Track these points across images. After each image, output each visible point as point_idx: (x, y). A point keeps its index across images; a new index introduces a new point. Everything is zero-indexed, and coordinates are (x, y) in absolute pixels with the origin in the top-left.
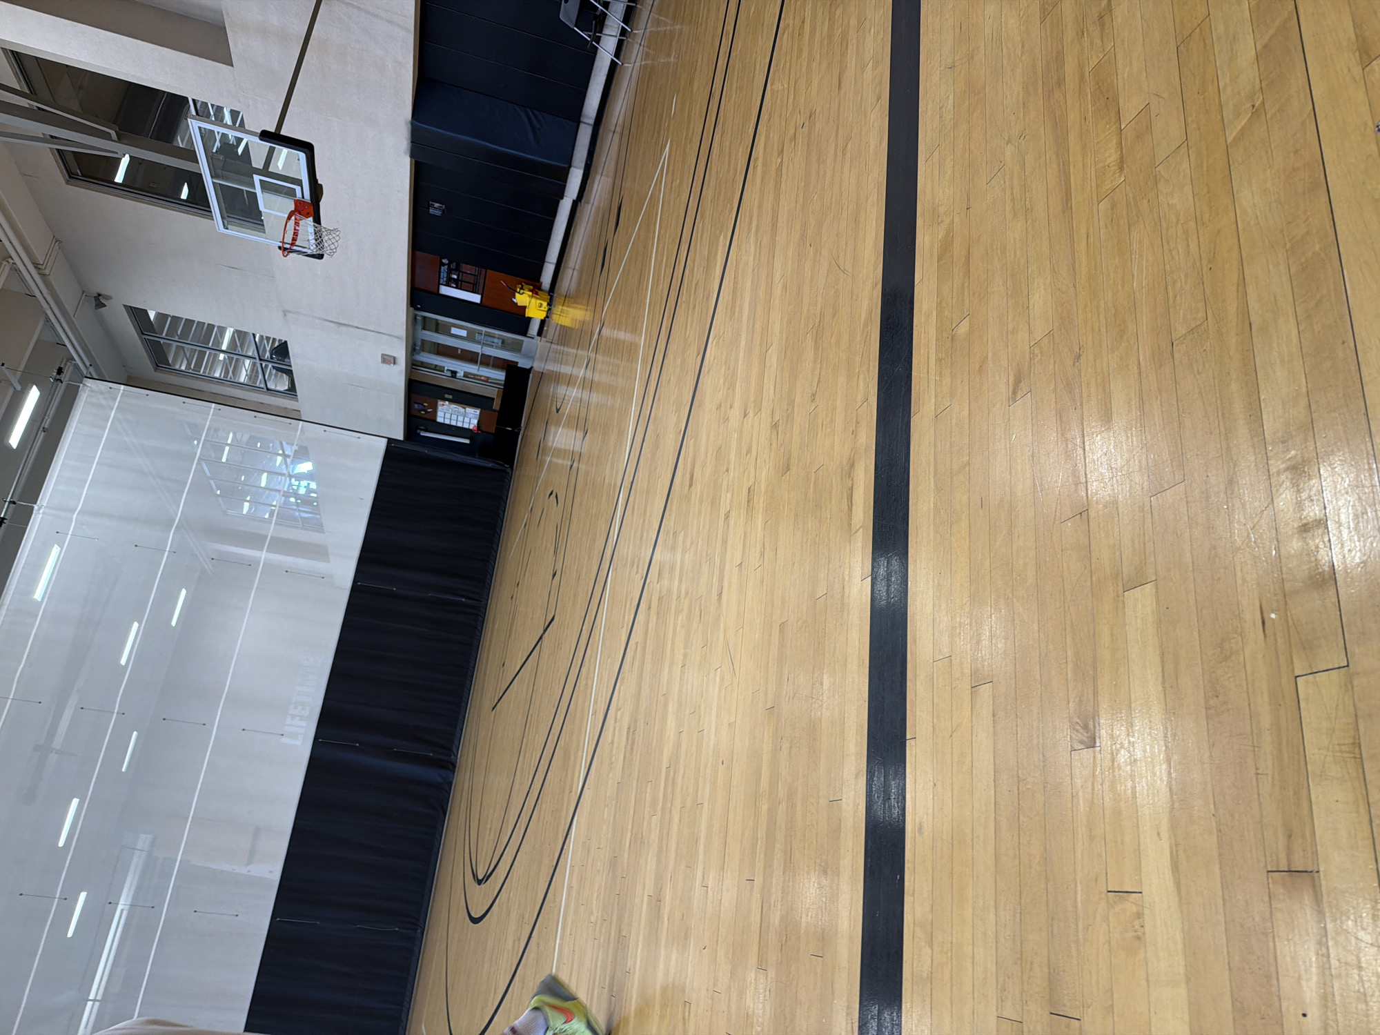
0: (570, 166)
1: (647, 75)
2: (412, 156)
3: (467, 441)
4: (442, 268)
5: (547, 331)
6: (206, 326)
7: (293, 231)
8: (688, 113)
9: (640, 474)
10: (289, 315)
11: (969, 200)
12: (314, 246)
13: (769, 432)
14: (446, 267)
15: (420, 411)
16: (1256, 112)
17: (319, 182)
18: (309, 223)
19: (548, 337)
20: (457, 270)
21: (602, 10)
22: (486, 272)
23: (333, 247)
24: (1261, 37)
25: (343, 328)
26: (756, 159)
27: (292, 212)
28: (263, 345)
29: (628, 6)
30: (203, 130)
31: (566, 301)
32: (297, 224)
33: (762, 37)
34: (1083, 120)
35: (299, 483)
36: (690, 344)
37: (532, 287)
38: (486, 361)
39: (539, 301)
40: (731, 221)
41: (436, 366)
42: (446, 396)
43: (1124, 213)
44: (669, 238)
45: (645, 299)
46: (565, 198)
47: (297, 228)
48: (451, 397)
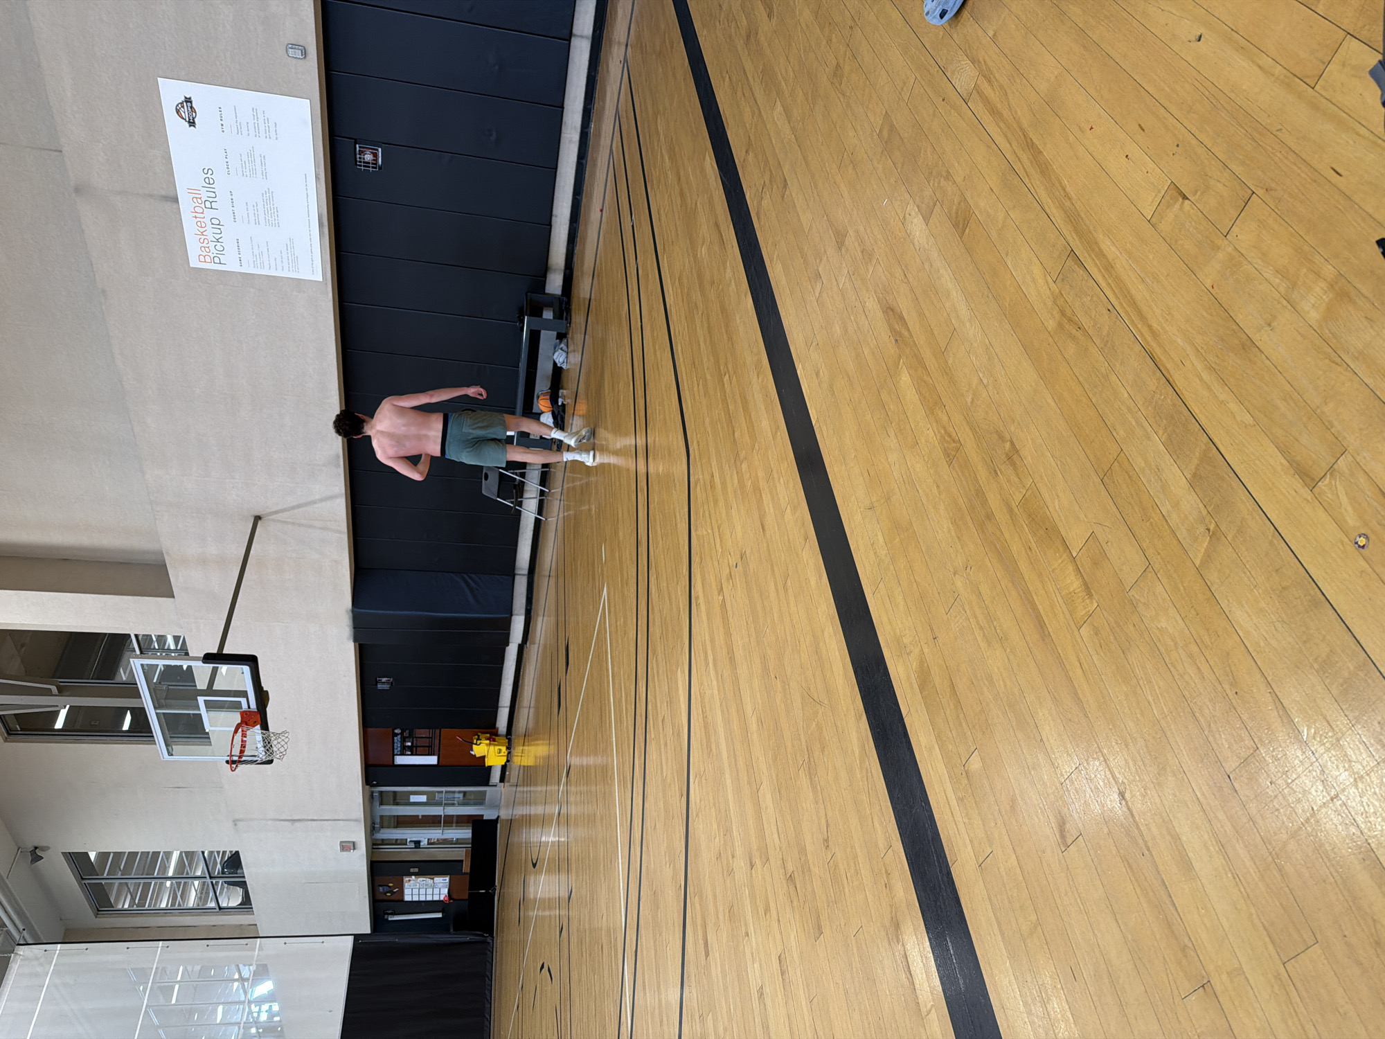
0: (511, 615)
1: (573, 526)
2: (355, 641)
3: (439, 915)
4: (395, 738)
5: (510, 774)
6: (151, 854)
7: (240, 743)
8: (619, 560)
9: (643, 940)
10: (240, 824)
11: (932, 630)
12: (264, 753)
13: (785, 886)
14: (399, 736)
15: (385, 893)
16: (1215, 535)
17: (265, 689)
18: (257, 731)
19: (511, 781)
20: (411, 736)
21: (520, 480)
22: (440, 731)
23: (282, 750)
24: (1186, 467)
25: (297, 824)
26: (697, 598)
27: (238, 724)
28: (213, 858)
29: (542, 472)
30: (146, 667)
31: (526, 740)
32: (244, 735)
33: (675, 490)
34: (1028, 550)
35: (260, 1009)
36: (670, 784)
37: (488, 735)
38: (449, 821)
39: (497, 748)
40: (685, 655)
41: (397, 840)
42: (412, 870)
43: (1112, 638)
44: (624, 675)
45: (611, 736)
46: (510, 644)
47: (245, 739)
48: (416, 870)
